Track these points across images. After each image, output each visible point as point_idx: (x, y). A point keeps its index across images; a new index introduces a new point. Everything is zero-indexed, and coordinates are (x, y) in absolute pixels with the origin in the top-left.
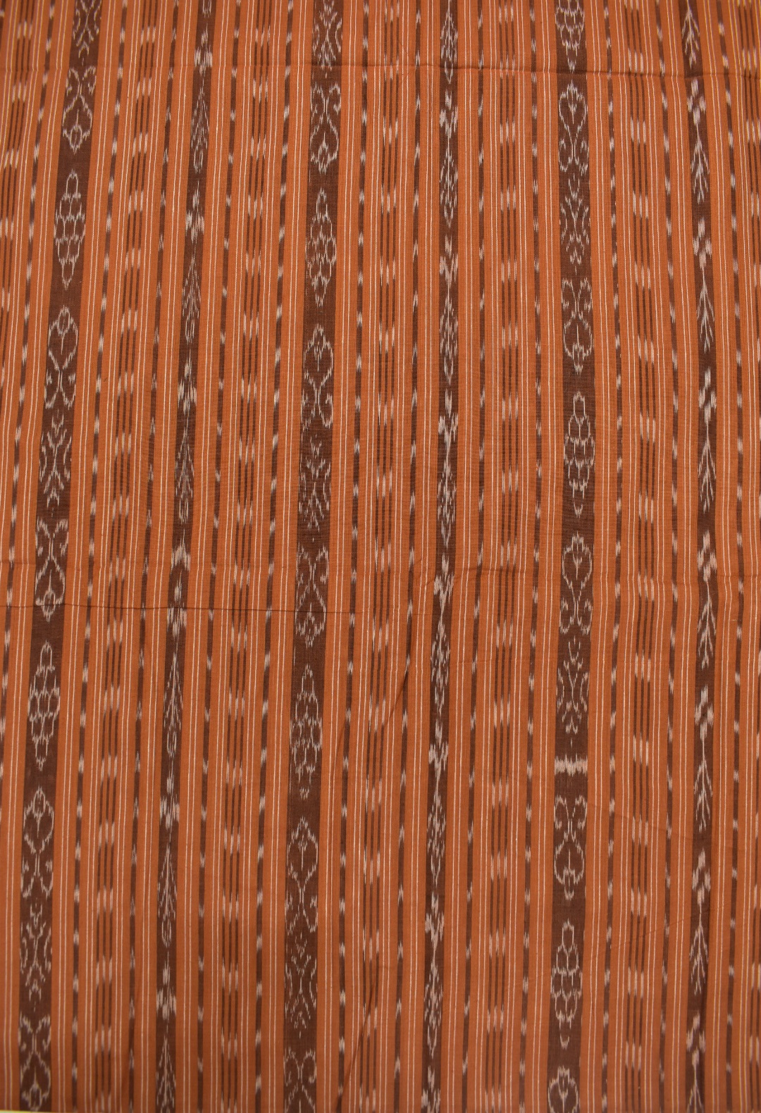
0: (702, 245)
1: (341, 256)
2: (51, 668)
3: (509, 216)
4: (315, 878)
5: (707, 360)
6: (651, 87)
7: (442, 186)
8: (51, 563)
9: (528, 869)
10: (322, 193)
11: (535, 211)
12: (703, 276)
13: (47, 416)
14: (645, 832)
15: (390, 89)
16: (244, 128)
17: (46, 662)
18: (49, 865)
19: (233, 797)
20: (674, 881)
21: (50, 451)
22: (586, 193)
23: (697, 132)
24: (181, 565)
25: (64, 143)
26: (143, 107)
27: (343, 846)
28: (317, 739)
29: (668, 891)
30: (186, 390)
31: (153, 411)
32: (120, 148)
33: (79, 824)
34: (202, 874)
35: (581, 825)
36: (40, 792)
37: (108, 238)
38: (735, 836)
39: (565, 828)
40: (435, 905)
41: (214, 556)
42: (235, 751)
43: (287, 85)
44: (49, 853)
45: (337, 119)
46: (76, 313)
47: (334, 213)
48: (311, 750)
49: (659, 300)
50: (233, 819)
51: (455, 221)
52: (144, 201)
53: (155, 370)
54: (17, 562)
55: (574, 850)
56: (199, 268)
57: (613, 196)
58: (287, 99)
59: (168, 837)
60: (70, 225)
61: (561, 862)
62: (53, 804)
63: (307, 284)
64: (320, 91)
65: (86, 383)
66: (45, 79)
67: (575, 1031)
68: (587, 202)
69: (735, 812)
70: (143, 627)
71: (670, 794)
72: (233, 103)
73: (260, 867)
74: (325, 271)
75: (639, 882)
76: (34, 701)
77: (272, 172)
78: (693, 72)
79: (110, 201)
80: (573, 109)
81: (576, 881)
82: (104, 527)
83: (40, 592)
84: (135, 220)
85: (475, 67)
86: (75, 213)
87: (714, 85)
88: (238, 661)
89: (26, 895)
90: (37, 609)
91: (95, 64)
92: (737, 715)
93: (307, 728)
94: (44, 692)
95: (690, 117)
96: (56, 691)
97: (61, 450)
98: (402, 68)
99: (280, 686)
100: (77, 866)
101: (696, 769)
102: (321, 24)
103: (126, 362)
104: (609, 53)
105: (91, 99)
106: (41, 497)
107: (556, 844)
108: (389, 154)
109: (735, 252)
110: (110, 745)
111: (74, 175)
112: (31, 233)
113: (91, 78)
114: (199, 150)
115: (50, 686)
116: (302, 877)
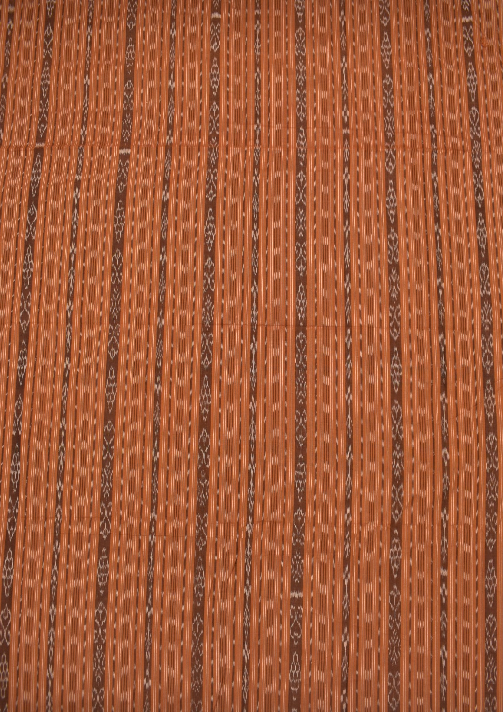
0: (349, 396)
1: (213, 401)
2: (106, 557)
3: (276, 385)
4: (202, 635)
5: (350, 441)
6: (332, 332)
7: (251, 374)
8: (106, 518)
9: (280, 633)
10: (206, 376)
11: (286, 383)
12: (349, 408)
13: (103, 463)
14: (325, 620)
15: (232, 334)
16: (176, 350)
17: (104, 555)
18: (105, 631)
19: (173, 605)
20: (335, 638)
21: (105, 476)
22: (305, 375)
23: (348, 351)
24: (153, 519)
25: (108, 355)
26: (138, 341)
27: (213, 624)
28: (203, 584)
29: (333, 642)
30: (155, 453)
31: (143, 460)
32: (130, 357)
33: (116, 615)
34: (161, 634)
35: (300, 617)
36: (101, 603)
37: (125, 394)
38: (358, 622)
39: (294, 618)
40: (246, 646)
41: (166, 516)
42: (174, 588)
43: (193, 333)
44: (105, 626)
45: (211, 347)
46: (114, 422)
47: (210, 385)
48: (201, 588)
49: (332, 417)
50: (173, 613)
51: (256, 388)
52: (139, 379)
53: (144, 445)
54: (93, 517)
55: (298, 626)
56: (160, 406)
57: (316, 377)
58: (193, 339)
59: (149, 620)
60: (111, 388)
61: (293, 630)
62: (106, 608)
63: (200, 412)
64: (205, 336)
65: (118, 450)
66: (100, 329)
67: (299, 695)
68: (306, 379)
69: (358, 612)
70: (140, 542)
71: (333, 606)
72: (172, 341)
73: (182, 632)
74: (207, 408)
75: (322, 638)
76: (99, 569)
77: (187, 368)
78: (348, 325)
79: (126, 379)
80: (301, 342)
81: (298, 637)
82: (125, 505)
83: (102, 529)
84: (136, 387)
85: (264, 325)
86: (113, 383)
87: (356, 331)
88: (175, 555)
89: (96, 642)
90: (100, 535)
91: (119, 323)
92: (359, 576)
93: (200, 580)
94: (103, 566)
95: (346, 344)
96: (107, 565)
97: (109, 476)
98: (235, 327)
99: (190, 564)
100: (115, 631)
101: (343, 596)
102: (205, 307)
103: (133, 442)
104: (316, 318)
105: (118, 338)
106: (102, 494)
107: (291, 624)
108: (231, 360)
109: (361, 399)
110: (127, 586)
111: (112, 368)
112: (96, 391)
113: (118, 329)
114: (159, 359)
115: (105, 564)
116: (198, 635)
